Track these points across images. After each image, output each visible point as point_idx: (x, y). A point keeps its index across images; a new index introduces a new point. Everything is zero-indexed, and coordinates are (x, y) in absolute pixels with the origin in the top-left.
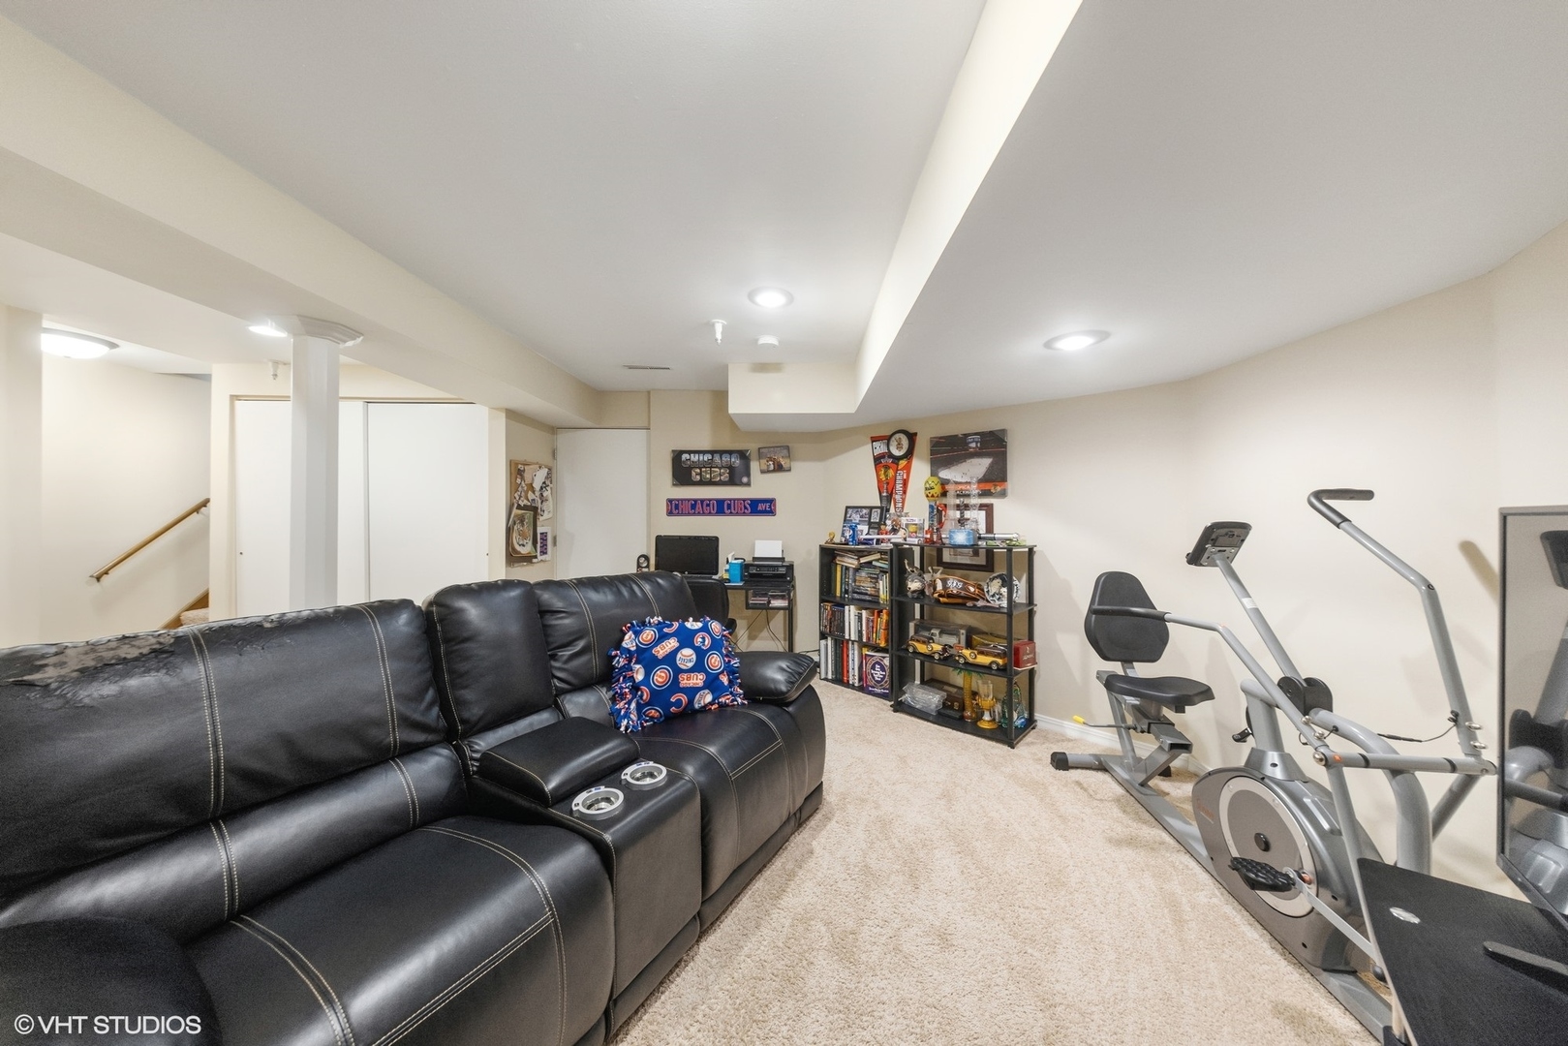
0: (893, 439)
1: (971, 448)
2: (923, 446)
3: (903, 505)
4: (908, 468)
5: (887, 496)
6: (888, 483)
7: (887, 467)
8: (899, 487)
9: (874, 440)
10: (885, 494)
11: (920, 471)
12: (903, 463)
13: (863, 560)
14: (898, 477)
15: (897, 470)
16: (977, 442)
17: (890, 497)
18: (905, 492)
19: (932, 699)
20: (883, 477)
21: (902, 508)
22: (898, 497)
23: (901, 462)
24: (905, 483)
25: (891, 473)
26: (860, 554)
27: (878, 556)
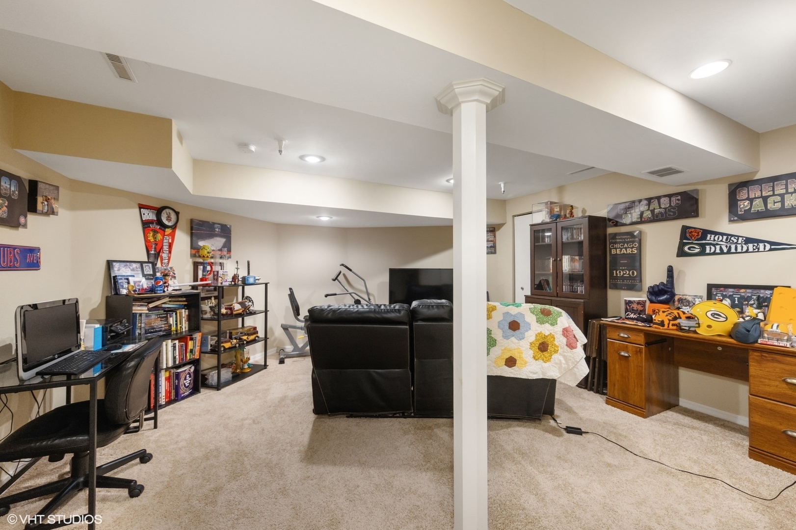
0: (164, 211)
1: (216, 231)
2: (184, 223)
3: (169, 262)
4: (173, 235)
5: (155, 254)
6: (156, 244)
7: (155, 232)
8: (166, 248)
9: (141, 207)
10: (153, 252)
11: (182, 240)
12: (168, 231)
13: (151, 305)
14: (165, 241)
15: (164, 235)
16: (219, 229)
17: (157, 255)
18: (170, 252)
19: (226, 374)
20: (151, 238)
21: (168, 263)
22: (165, 255)
23: (167, 230)
24: (170, 246)
25: (159, 236)
26: (150, 301)
27: (167, 300)
